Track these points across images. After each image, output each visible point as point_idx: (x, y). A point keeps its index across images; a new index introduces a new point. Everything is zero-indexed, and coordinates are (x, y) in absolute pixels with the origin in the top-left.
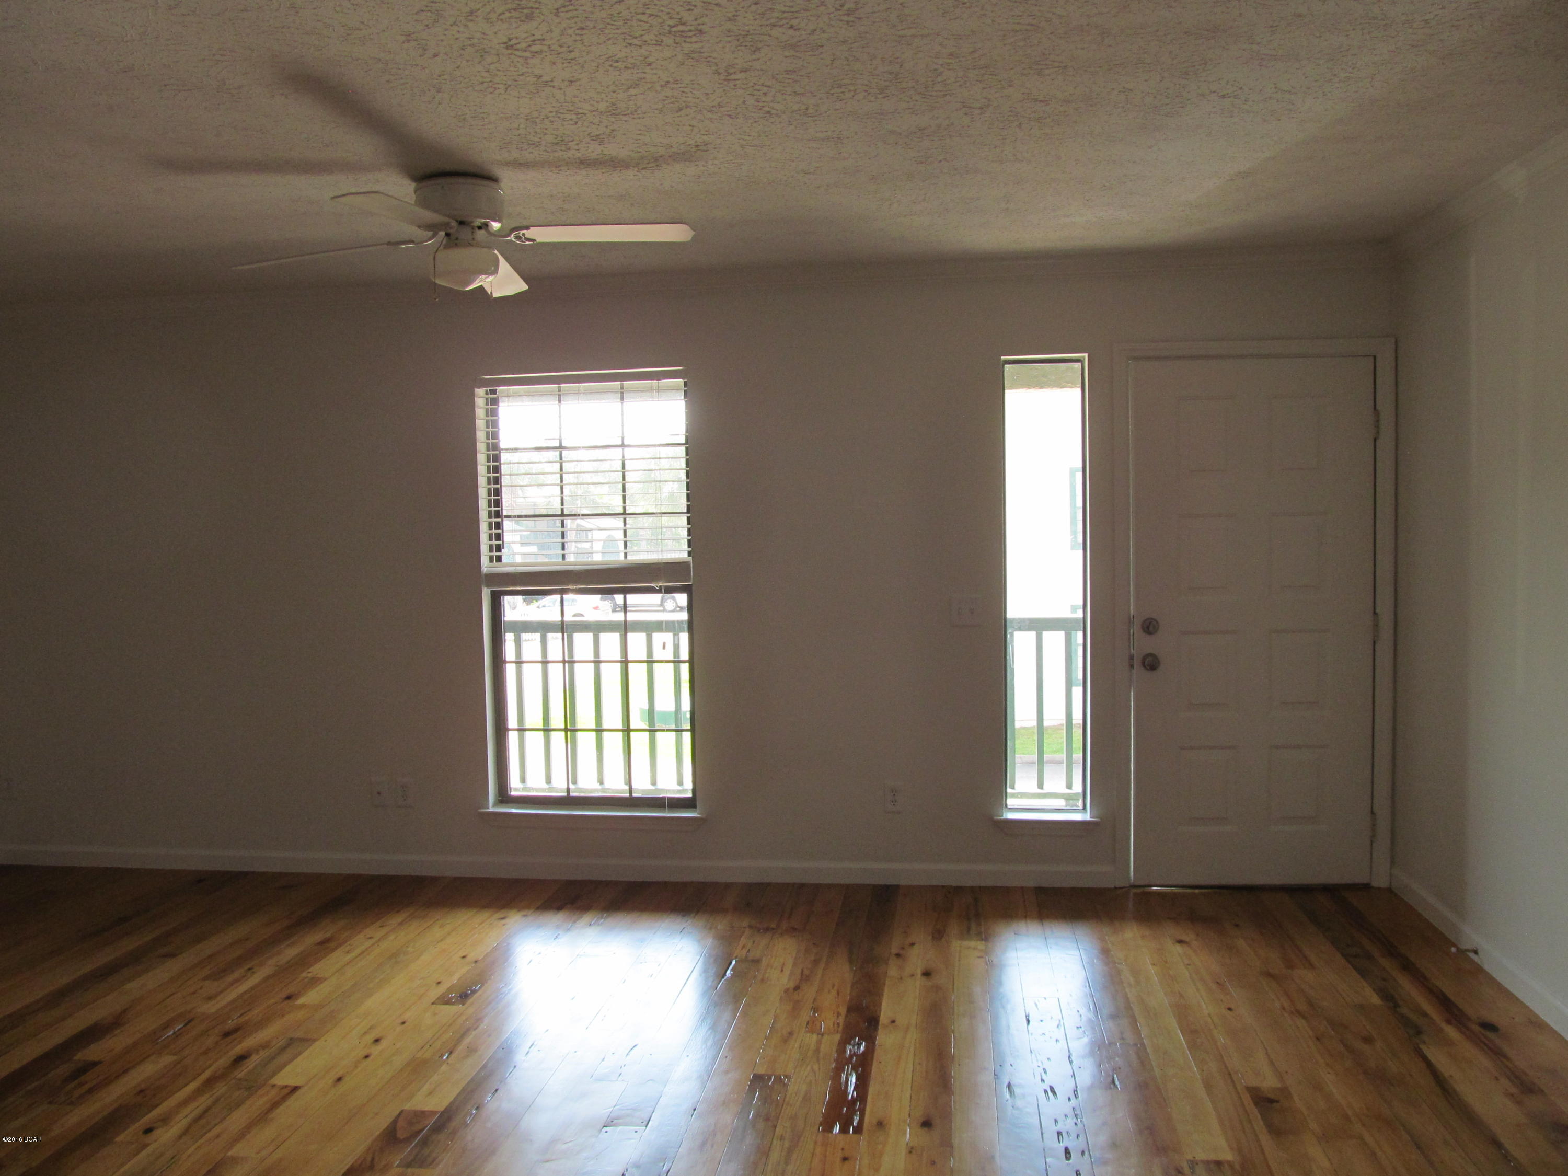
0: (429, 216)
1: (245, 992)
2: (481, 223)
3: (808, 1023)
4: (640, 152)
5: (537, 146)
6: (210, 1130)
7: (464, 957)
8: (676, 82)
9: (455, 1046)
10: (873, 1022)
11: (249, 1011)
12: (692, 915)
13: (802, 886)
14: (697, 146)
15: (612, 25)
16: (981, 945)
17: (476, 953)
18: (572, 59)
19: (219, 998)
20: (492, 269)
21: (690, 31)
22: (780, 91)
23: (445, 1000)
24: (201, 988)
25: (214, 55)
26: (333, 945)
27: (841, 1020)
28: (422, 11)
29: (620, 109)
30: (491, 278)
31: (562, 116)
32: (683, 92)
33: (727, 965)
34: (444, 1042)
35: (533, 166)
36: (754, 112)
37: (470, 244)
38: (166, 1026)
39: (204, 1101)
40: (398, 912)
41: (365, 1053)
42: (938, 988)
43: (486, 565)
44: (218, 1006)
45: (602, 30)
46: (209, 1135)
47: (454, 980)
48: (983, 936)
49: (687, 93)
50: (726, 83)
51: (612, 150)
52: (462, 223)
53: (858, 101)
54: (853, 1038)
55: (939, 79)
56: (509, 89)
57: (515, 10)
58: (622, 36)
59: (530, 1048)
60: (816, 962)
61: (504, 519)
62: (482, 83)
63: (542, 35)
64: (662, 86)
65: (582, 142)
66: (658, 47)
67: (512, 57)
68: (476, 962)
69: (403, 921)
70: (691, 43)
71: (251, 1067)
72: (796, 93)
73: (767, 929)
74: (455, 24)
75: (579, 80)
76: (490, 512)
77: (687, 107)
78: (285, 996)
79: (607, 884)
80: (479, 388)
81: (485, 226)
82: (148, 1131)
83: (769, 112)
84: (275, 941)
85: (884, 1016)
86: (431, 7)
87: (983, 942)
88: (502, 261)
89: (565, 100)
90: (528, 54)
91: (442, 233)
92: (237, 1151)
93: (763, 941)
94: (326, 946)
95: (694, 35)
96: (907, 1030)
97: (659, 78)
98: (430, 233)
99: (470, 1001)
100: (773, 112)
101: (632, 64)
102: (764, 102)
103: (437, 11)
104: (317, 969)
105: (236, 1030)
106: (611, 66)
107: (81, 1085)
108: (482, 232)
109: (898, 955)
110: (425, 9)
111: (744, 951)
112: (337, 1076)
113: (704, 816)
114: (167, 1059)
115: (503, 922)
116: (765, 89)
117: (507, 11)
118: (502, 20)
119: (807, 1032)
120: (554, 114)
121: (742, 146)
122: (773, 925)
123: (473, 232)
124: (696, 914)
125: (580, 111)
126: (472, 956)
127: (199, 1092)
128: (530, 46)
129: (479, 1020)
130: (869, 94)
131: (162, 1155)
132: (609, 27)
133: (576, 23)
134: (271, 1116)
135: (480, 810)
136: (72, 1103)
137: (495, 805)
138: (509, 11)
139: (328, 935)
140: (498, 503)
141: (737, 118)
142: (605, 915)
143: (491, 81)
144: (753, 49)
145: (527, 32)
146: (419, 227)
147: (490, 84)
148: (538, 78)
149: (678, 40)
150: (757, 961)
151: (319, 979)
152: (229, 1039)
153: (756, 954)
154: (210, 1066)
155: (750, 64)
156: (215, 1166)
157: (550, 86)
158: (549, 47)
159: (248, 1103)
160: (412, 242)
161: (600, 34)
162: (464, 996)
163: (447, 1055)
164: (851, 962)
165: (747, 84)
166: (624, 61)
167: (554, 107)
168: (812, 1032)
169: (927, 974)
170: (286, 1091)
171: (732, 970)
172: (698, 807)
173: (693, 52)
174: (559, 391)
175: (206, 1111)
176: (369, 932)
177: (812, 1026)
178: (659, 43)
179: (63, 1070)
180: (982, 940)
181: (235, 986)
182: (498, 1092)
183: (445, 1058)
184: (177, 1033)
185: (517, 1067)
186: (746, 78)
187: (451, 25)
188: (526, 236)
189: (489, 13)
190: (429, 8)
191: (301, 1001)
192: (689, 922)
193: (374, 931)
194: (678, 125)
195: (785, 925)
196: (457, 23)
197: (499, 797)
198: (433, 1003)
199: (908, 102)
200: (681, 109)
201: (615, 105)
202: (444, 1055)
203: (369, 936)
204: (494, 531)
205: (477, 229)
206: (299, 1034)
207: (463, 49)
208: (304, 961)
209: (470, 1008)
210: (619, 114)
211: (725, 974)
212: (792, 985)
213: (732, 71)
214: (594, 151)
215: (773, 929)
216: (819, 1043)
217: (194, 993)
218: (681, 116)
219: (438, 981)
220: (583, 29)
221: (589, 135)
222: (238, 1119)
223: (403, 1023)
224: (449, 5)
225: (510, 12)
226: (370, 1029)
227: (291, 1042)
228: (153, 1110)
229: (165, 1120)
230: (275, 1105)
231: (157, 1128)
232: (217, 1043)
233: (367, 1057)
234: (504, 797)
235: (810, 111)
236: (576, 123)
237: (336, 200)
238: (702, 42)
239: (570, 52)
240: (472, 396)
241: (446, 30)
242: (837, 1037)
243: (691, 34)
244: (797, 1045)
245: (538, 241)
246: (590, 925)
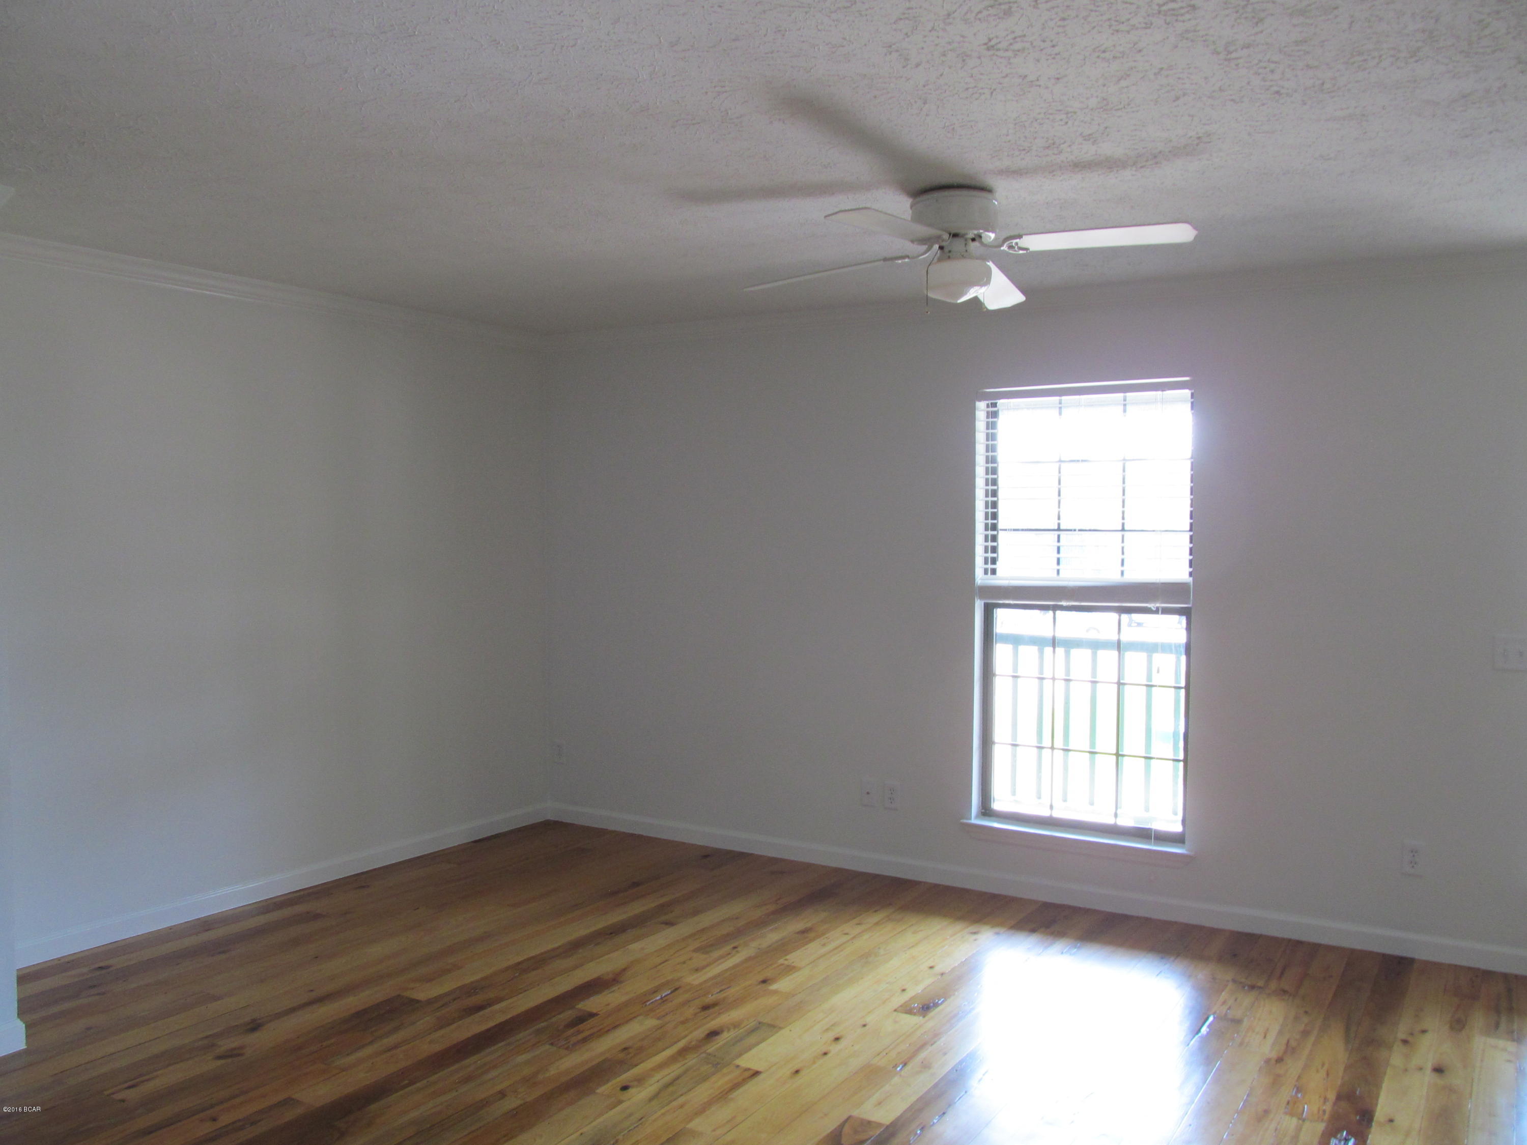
0: (923, 230)
1: (727, 970)
2: (975, 235)
3: (1288, 1103)
4: (1137, 149)
5: (1029, 152)
6: (675, 1100)
7: (931, 967)
8: (1170, 68)
9: (911, 1058)
10: (1366, 1116)
11: (728, 988)
12: (1172, 958)
13: (1299, 943)
14: (1199, 138)
15: (1096, 11)
16: (1511, 1046)
17: (945, 965)
18: (1056, 54)
19: (705, 971)
20: (984, 279)
21: (1182, 8)
22: (1290, 66)
23: (907, 1009)
24: (690, 959)
25: (715, 87)
26: (811, 935)
27: (1328, 1107)
28: (901, 19)
29: (1112, 103)
30: (983, 289)
31: (1051, 117)
32: (1179, 78)
33: (1203, 1020)
34: (899, 1053)
35: (1026, 173)
36: (1261, 94)
37: (965, 255)
38: (655, 991)
39: (675, 1070)
40: (876, 911)
41: (824, 1050)
42: (1451, 1090)
43: (980, 577)
44: (704, 978)
45: (1085, 18)
46: (675, 1104)
47: (919, 989)
48: (1516, 1037)
49: (1183, 79)
50: (1226, 63)
51: (1107, 149)
52: (955, 235)
53: (1385, 69)
54: (1339, 1130)
55: (1487, 32)
56: (994, 93)
57: (992, 7)
58: (1108, 23)
59: (984, 1075)
60: (1305, 1033)
61: (1000, 532)
62: (967, 89)
63: (1023, 31)
64: (1155, 74)
65: (1074, 143)
66: (1148, 31)
67: (994, 58)
68: (942, 974)
69: (879, 921)
70: (1184, 21)
71: (721, 1043)
72: (1308, 67)
73: (1252, 987)
74: (933, 29)
75: (1066, 76)
76: (986, 525)
77: (1184, 95)
78: (761, 979)
79: (1087, 911)
80: (980, 401)
81: (977, 238)
82: (625, 1088)
83: (1277, 92)
84: (761, 923)
85: (1381, 1112)
86: (909, 14)
87: (1515, 1043)
88: (995, 271)
89: (1053, 98)
90: (1009, 54)
91: (936, 247)
92: (696, 1124)
93: (1247, 999)
94: (805, 936)
95: (1188, 12)
96: (1408, 1134)
97: (1151, 65)
98: (925, 247)
99: (932, 1014)
100: (1283, 91)
101: (1120, 53)
102: (1271, 81)
103: (914, 17)
104: (795, 957)
105: (714, 1004)
106: (1098, 57)
107: (579, 1032)
108: (976, 244)
109: (1405, 1042)
110: (902, 17)
111: (1224, 1008)
112: (796, 1068)
113: (1192, 854)
114: (650, 1023)
115: (975, 937)
116: (1272, 66)
117: (984, 9)
118: (980, 19)
119: (1286, 1113)
120: (1042, 116)
121: (1249, 134)
122: (1261, 983)
123: (966, 244)
124: (1175, 959)
125: (1070, 110)
126: (939, 968)
127: (673, 1059)
128: (1011, 44)
129: (936, 1035)
130: (1397, 59)
131: (631, 1115)
132: (1093, 14)
133: (1057, 14)
134: (730, 1096)
135: (962, 821)
136: (567, 1049)
137: (977, 817)
138: (986, 8)
139: (809, 925)
140: (995, 516)
141: (1242, 102)
142: (1079, 944)
143: (975, 87)
144: (1255, 21)
145: (1006, 30)
146: (912, 241)
147: (976, 89)
148: (1023, 79)
149: (1168, 19)
150: (1237, 1022)
151: (794, 967)
152: (707, 1012)
153: (1237, 1013)
154: (686, 1036)
155: (1253, 38)
156: (674, 1135)
157: (1037, 86)
158: (1032, 43)
159: (714, 1079)
160: (908, 257)
161: (1083, 24)
162: (926, 1008)
163: (901, 1066)
164: (1347, 1038)
165: (1250, 62)
166: (1111, 51)
167: (1042, 108)
168: (1292, 1115)
169: (1439, 1070)
170: (747, 1074)
171: (1209, 1026)
172: (1186, 843)
173: (1187, 31)
174: (1060, 403)
175: (677, 1078)
176: (846, 927)
177: (1292, 1108)
178: (1148, 26)
179: (567, 1015)
180: (1513, 1040)
181: (720, 961)
182: (945, 1115)
183: (898, 1069)
184: (664, 999)
185: (968, 1093)
186: (1249, 56)
187: (930, 31)
188: (1019, 245)
189: (966, 13)
190: (907, 16)
191: (774, 987)
192: (1167, 966)
193: (851, 928)
194: (1176, 116)
195: (1273, 985)
196: (935, 28)
197: (982, 809)
198: (895, 1010)
199: (1447, 65)
200: (1177, 98)
201: (1106, 99)
202: (899, 1066)
203: (845, 932)
204: (990, 544)
205: (971, 241)
206: (767, 1020)
207: (944, 55)
208: (783, 947)
209: (930, 1022)
210: (1111, 109)
211: (1199, 1031)
212: (1274, 1055)
213: (1232, 48)
214: (1088, 151)
215: (1260, 988)
216: (1299, 1129)
217: (684, 963)
218: (1178, 106)
219: (904, 988)
220: (1064, 19)
221: (1081, 134)
222: (702, 1092)
223: (864, 1025)
224: (925, 9)
225: (988, 10)
226: (833, 1025)
227: (759, 1026)
228: (633, 1068)
229: (640, 1080)
230: (736, 1086)
231: (633, 1087)
232: (695, 1014)
233: (825, 1054)
234: (986, 811)
235: (1327, 86)
236: (1067, 123)
237: (828, 218)
238: (1195, 19)
239: (1053, 46)
240: (973, 409)
241: (925, 36)
242: (1321, 1127)
243: (1183, 11)
244: (1273, 1126)
245: (1031, 250)
246: (1062, 953)
